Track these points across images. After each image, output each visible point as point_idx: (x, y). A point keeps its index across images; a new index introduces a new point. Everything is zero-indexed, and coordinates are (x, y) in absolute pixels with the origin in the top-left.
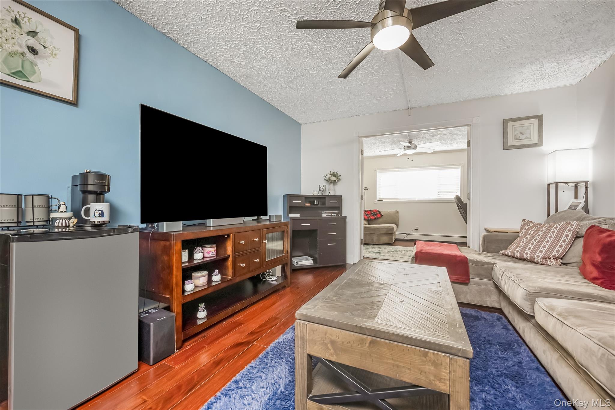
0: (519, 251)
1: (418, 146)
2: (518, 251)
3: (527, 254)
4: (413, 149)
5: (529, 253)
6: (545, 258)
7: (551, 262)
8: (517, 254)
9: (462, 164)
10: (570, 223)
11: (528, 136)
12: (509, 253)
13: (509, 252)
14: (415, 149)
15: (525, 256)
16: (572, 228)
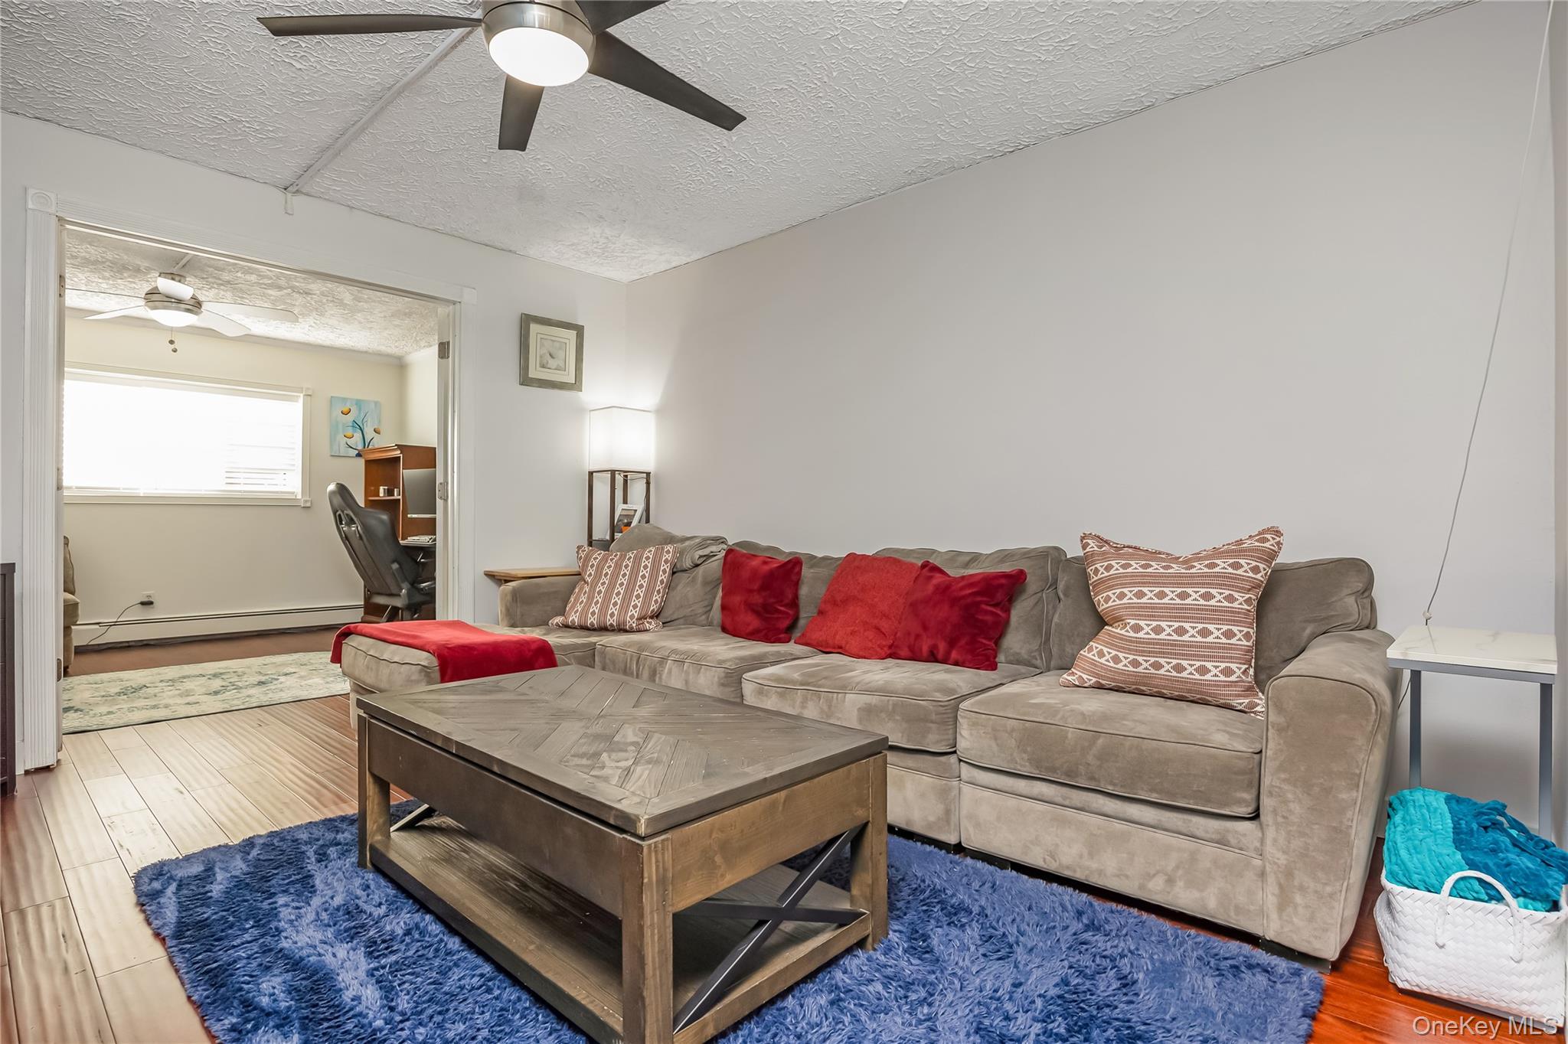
0: (597, 611)
1: (205, 306)
2: (593, 613)
3: (612, 615)
4: (188, 310)
5: (616, 613)
6: (641, 618)
7: (650, 623)
8: (592, 620)
9: (308, 389)
10: (663, 549)
11: (562, 364)
12: (576, 620)
13: (574, 618)
14: (196, 313)
15: (610, 621)
16: (669, 557)
